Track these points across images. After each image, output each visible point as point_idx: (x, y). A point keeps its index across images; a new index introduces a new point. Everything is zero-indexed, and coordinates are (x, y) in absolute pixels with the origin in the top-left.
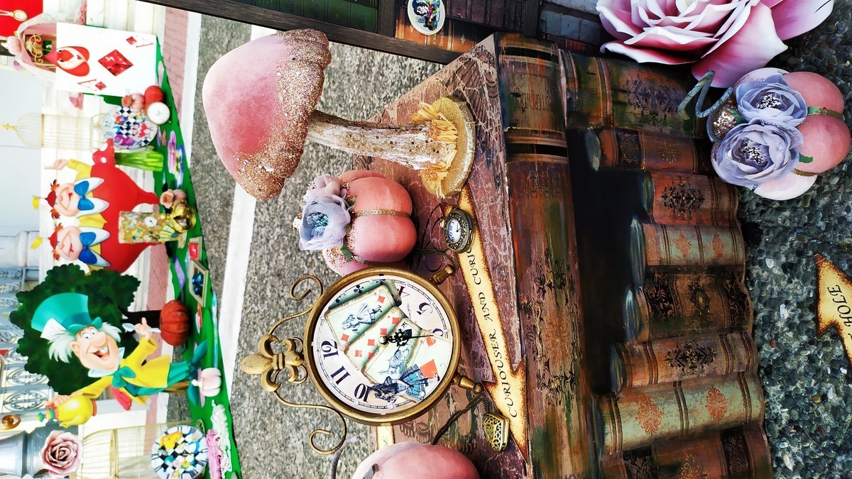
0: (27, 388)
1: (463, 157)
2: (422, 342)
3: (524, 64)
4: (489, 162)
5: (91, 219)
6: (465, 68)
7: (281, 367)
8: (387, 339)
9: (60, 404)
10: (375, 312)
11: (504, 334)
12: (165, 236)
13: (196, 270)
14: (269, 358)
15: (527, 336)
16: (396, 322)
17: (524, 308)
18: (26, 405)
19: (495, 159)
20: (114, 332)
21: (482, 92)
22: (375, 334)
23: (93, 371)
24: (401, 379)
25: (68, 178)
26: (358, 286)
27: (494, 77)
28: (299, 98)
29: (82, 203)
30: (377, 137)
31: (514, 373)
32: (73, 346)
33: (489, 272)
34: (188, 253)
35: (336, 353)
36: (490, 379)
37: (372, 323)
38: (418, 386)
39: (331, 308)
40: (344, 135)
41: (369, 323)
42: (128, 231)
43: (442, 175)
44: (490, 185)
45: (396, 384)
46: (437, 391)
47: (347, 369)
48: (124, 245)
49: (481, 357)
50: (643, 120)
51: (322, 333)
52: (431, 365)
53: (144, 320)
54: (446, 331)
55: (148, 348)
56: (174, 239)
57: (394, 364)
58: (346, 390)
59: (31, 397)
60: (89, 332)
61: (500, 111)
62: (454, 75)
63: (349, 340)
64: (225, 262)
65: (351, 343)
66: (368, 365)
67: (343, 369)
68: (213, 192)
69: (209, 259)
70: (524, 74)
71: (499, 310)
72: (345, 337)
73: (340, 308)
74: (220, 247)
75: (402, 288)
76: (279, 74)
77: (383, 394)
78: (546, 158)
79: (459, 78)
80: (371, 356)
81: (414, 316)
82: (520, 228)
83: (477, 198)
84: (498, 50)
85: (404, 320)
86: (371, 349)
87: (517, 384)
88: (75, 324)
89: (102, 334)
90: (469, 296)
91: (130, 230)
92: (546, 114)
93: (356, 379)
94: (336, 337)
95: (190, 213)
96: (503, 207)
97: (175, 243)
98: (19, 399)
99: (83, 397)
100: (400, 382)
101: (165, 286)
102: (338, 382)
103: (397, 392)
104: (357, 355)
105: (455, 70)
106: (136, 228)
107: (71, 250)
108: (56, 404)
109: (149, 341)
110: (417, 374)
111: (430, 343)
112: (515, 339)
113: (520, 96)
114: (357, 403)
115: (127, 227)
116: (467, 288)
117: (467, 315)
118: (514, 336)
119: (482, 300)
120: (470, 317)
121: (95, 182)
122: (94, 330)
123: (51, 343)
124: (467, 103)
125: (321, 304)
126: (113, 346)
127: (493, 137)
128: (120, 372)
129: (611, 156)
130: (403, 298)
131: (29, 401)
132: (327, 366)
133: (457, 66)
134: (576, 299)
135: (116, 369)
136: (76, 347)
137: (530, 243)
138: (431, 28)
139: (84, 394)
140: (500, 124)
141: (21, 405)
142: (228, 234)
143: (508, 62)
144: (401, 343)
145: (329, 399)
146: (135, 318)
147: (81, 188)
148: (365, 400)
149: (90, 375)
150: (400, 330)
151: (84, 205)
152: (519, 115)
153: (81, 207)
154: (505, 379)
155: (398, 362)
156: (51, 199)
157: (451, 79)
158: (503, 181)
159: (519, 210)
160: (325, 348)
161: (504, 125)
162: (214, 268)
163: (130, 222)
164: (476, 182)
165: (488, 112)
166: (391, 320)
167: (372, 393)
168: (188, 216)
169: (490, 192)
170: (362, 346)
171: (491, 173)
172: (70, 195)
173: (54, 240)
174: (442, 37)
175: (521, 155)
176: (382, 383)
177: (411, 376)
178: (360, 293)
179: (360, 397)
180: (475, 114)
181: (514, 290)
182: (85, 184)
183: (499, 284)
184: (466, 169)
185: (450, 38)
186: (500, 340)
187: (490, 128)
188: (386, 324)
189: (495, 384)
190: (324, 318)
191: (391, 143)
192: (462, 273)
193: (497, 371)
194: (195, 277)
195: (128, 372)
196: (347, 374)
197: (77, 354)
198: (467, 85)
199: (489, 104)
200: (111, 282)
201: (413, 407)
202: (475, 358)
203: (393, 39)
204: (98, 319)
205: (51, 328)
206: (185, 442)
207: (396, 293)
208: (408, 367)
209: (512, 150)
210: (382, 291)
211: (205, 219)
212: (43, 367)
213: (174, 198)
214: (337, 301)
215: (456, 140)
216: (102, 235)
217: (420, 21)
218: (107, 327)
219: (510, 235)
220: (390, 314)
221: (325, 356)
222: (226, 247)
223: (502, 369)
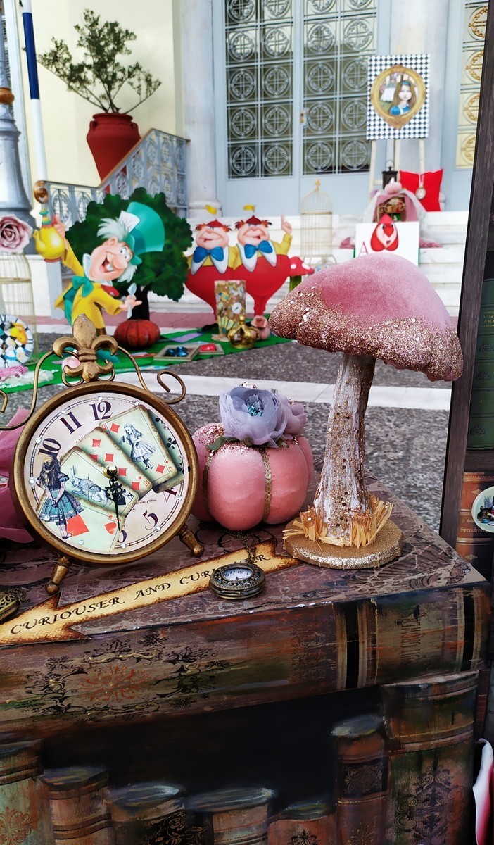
0: (73, 209)
1: (335, 555)
2: (111, 517)
3: (455, 622)
4: (331, 584)
5: (237, 256)
6: (440, 554)
7: (81, 358)
8: (112, 475)
9: (56, 230)
10: (145, 461)
11: (118, 612)
12: (223, 322)
13: (191, 350)
14: (91, 345)
15: (116, 641)
16: (134, 487)
17: (153, 635)
18: (57, 208)
19: (335, 590)
20: (128, 275)
21: (415, 573)
22: (120, 462)
23: (89, 258)
24: (65, 493)
25: (275, 235)
26: (175, 442)
27: (435, 584)
28: (391, 340)
29: (252, 248)
30: (349, 450)
31: (68, 627)
32: (114, 240)
33: (196, 592)
34: (207, 343)
35: (97, 418)
36: (61, 602)
37: (132, 459)
38: (57, 512)
39: (149, 412)
40: (349, 410)
41: (132, 455)
42: (226, 288)
43: (311, 533)
44: (303, 587)
45: (59, 487)
46: (50, 536)
47: (78, 431)
48: (213, 285)
49: (91, 591)
50: (402, 798)
51: (121, 403)
52: (81, 528)
53: (139, 303)
54: (124, 546)
55: (111, 307)
56: (220, 330)
57: (83, 484)
58: (53, 428)
59: (65, 213)
60: (127, 254)
61: (395, 592)
62: (429, 543)
63: (113, 433)
64: (200, 375)
65: (109, 435)
66: (83, 455)
67: (79, 425)
68: (269, 362)
69: (203, 361)
70: (443, 623)
71: (148, 606)
72: (115, 428)
73: (149, 422)
74: (214, 370)
75: (175, 493)
76: (414, 320)
77: (47, 472)
78: (343, 658)
79: (426, 548)
80: (94, 458)
81: (140, 508)
82: (253, 624)
83: (286, 574)
84: (468, 587)
85: (136, 496)
86: (102, 457)
87: (54, 630)
88: (135, 241)
89: (126, 265)
90: (166, 574)
91: (228, 291)
92: (396, 655)
93: (67, 440)
94: (116, 417)
95: (248, 343)
96: (278, 603)
97: (217, 332)
98: (63, 202)
99: (62, 249)
100: (62, 491)
101: (174, 326)
102: (63, 420)
103: (50, 487)
104: (94, 441)
105: (436, 543)
106: (230, 295)
107: (206, 240)
108: (56, 226)
109: (118, 309)
110: (72, 511)
111: (110, 527)
112: (113, 626)
113: (416, 617)
114: (38, 441)
115: (231, 287)
116: (177, 570)
117: (144, 573)
118: (117, 625)
119: (161, 587)
120: (141, 575)
121: (272, 258)
122: (129, 257)
123: (115, 220)
124: (397, 558)
125: (154, 401)
126: (114, 275)
127: (362, 587)
128: (88, 283)
129: (351, 753)
130: (163, 494)
131: (61, 211)
132: (82, 408)
133: (440, 545)
134: (165, 709)
135: (91, 279)
136: (112, 242)
137: (235, 639)
138: (480, 515)
139: (66, 251)
140: (379, 594)
141: (57, 204)
142: (228, 376)
143: (455, 600)
144: (109, 492)
145: (43, 409)
146: (141, 295)
147: (266, 247)
148: (41, 451)
149: (85, 256)
150: (125, 491)
151: (249, 250)
152: (393, 617)
153: (247, 247)
154: (61, 617)
155: (86, 489)
156: (254, 221)
157: (424, 541)
158: (310, 601)
159: (275, 622)
160: (103, 406)
161: (379, 598)
162: (193, 366)
163: (234, 289)
164: (305, 572)
165: (392, 580)
166: (136, 480)
167: (49, 459)
168: (244, 341)
169: (295, 587)
170: (106, 447)
171: (318, 587)
172: (259, 237)
173: (215, 224)
174: (471, 531)
175: (344, 622)
176: (62, 470)
177: (69, 504)
178: (167, 445)
179: (44, 445)
180: (387, 566)
181: (174, 621)
182: (270, 251)
183: (182, 604)
184: (321, 559)
185: (472, 540)
186: (110, 609)
187: (372, 583)
188: (132, 475)
189: (56, 607)
190: (137, 404)
191: (344, 467)
192: (194, 565)
193: (71, 609)
194: (184, 350)
195: (88, 290)
196: (72, 430)
197: (105, 244)
198: (420, 556)
199: (401, 581)
200: (176, 275)
201: (30, 506)
202: (91, 584)
203: (462, 469)
204: (140, 261)
205: (130, 219)
206: (17, 346)
207: (169, 486)
208: (80, 501)
209: (349, 610)
210: (170, 470)
211: (242, 356)
212: (93, 217)
213: (261, 329)
214: (158, 419)
215: (355, 546)
216: (222, 266)
217: (487, 501)
218: (133, 269)
219: (244, 612)
220: (144, 479)
221: (94, 406)
222: (215, 376)
223: (74, 614)
